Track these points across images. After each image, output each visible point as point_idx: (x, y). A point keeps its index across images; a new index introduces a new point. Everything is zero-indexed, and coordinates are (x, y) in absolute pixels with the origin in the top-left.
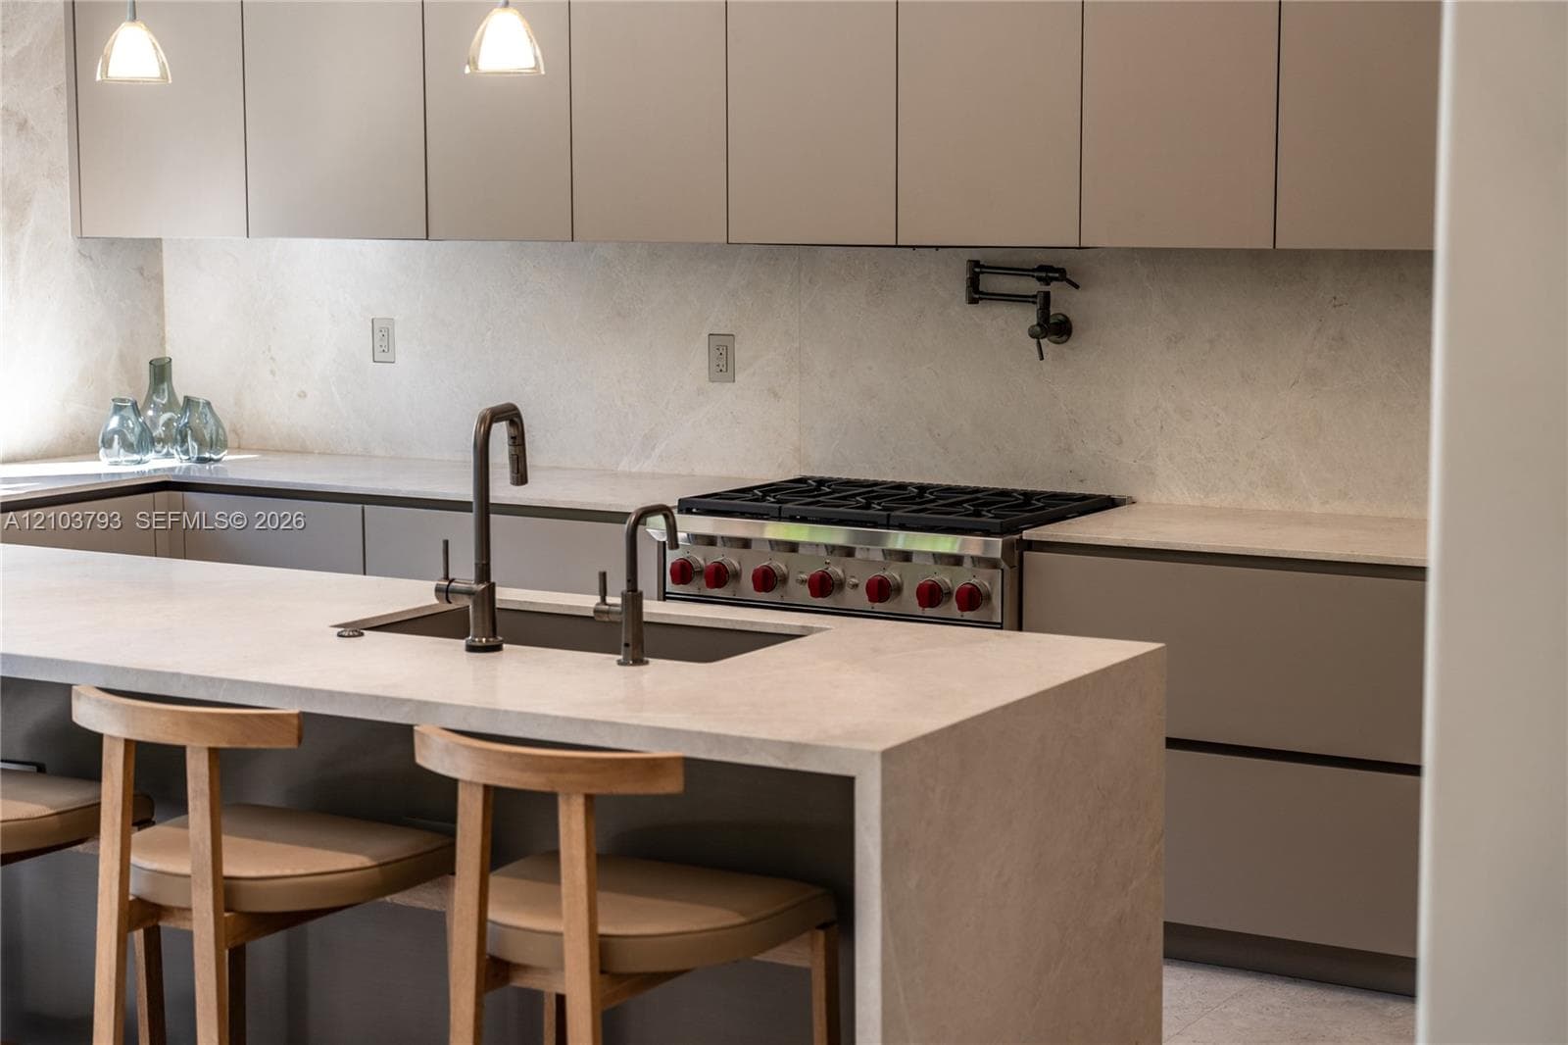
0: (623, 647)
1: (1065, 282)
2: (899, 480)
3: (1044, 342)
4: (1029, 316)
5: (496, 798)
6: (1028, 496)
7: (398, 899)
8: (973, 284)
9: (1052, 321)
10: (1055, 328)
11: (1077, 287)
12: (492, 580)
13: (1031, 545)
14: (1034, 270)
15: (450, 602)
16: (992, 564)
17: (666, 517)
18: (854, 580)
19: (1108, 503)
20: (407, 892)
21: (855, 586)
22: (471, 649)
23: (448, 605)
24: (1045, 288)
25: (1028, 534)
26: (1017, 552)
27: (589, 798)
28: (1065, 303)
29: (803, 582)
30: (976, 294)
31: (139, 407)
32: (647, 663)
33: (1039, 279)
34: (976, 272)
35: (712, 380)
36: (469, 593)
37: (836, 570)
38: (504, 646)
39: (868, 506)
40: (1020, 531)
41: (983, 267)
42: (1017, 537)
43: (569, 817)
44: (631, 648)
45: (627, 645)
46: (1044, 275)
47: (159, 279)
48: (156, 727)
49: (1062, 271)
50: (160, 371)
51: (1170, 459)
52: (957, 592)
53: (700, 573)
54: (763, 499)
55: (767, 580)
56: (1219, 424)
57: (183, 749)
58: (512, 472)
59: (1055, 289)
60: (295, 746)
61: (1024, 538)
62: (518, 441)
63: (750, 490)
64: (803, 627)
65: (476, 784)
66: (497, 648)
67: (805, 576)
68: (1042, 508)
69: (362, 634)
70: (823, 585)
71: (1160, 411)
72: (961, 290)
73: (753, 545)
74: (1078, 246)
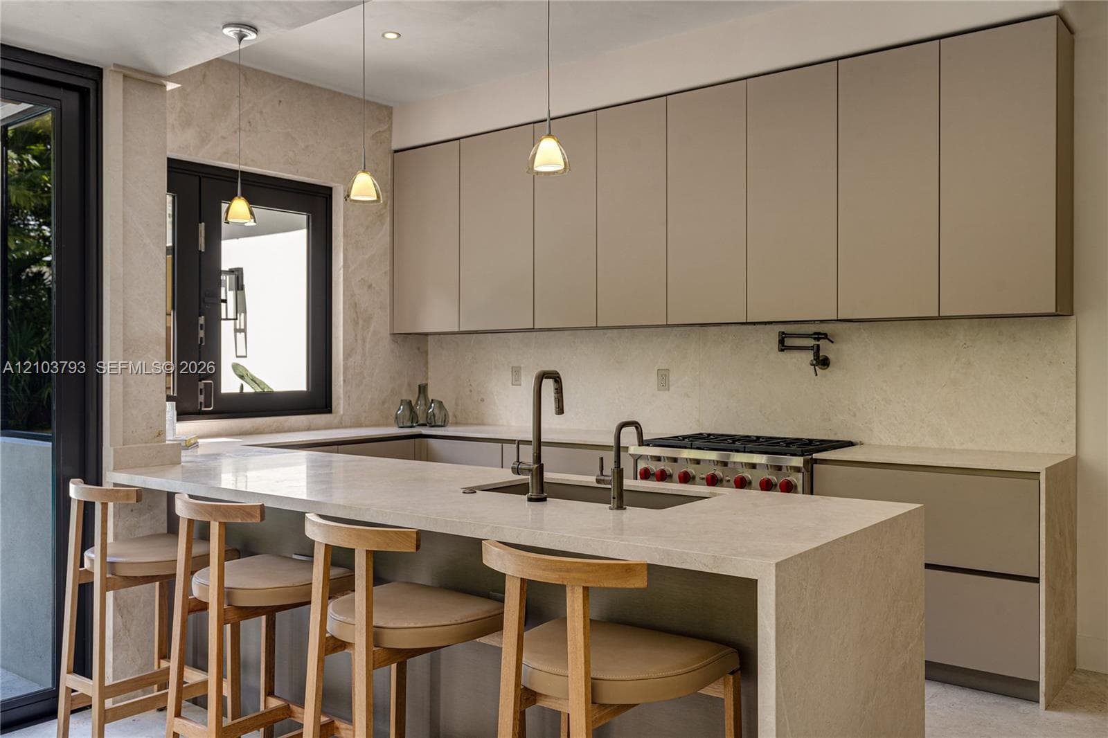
0: (612, 499)
1: (827, 341)
2: (746, 434)
3: (816, 367)
4: (810, 356)
5: (527, 585)
6: (811, 441)
7: (483, 640)
8: (781, 342)
9: (821, 359)
10: (822, 362)
11: (832, 342)
12: (542, 462)
13: (816, 461)
14: (812, 335)
15: (519, 474)
16: (797, 469)
17: (637, 428)
18: (728, 478)
19: (850, 444)
20: (487, 637)
21: (729, 481)
22: (530, 500)
23: (518, 476)
24: (817, 343)
25: (815, 456)
26: (810, 465)
27: (586, 589)
28: (827, 349)
29: (703, 479)
30: (783, 347)
31: (413, 405)
32: (625, 509)
33: (815, 339)
34: (783, 338)
35: (659, 390)
36: (530, 470)
37: (719, 473)
38: (548, 499)
39: (734, 443)
40: (812, 454)
41: (786, 334)
42: (810, 457)
43: (573, 601)
44: (616, 500)
45: (614, 498)
46: (817, 336)
47: (426, 352)
48: (341, 538)
49: (826, 335)
50: (423, 389)
51: (881, 423)
52: (780, 484)
53: (654, 474)
54: (683, 440)
55: (686, 478)
56: (905, 406)
57: (353, 550)
58: (556, 408)
59: (821, 343)
60: (413, 550)
61: (814, 457)
62: (559, 391)
63: (677, 437)
64: (711, 493)
65: (518, 578)
66: (544, 500)
67: (704, 476)
68: (817, 445)
69: (475, 492)
70: (713, 481)
71: (875, 400)
72: (775, 345)
73: (679, 461)
74: (836, 318)
